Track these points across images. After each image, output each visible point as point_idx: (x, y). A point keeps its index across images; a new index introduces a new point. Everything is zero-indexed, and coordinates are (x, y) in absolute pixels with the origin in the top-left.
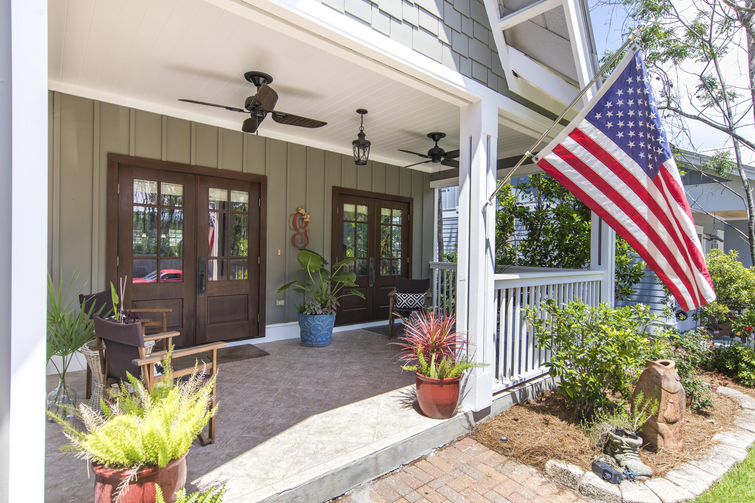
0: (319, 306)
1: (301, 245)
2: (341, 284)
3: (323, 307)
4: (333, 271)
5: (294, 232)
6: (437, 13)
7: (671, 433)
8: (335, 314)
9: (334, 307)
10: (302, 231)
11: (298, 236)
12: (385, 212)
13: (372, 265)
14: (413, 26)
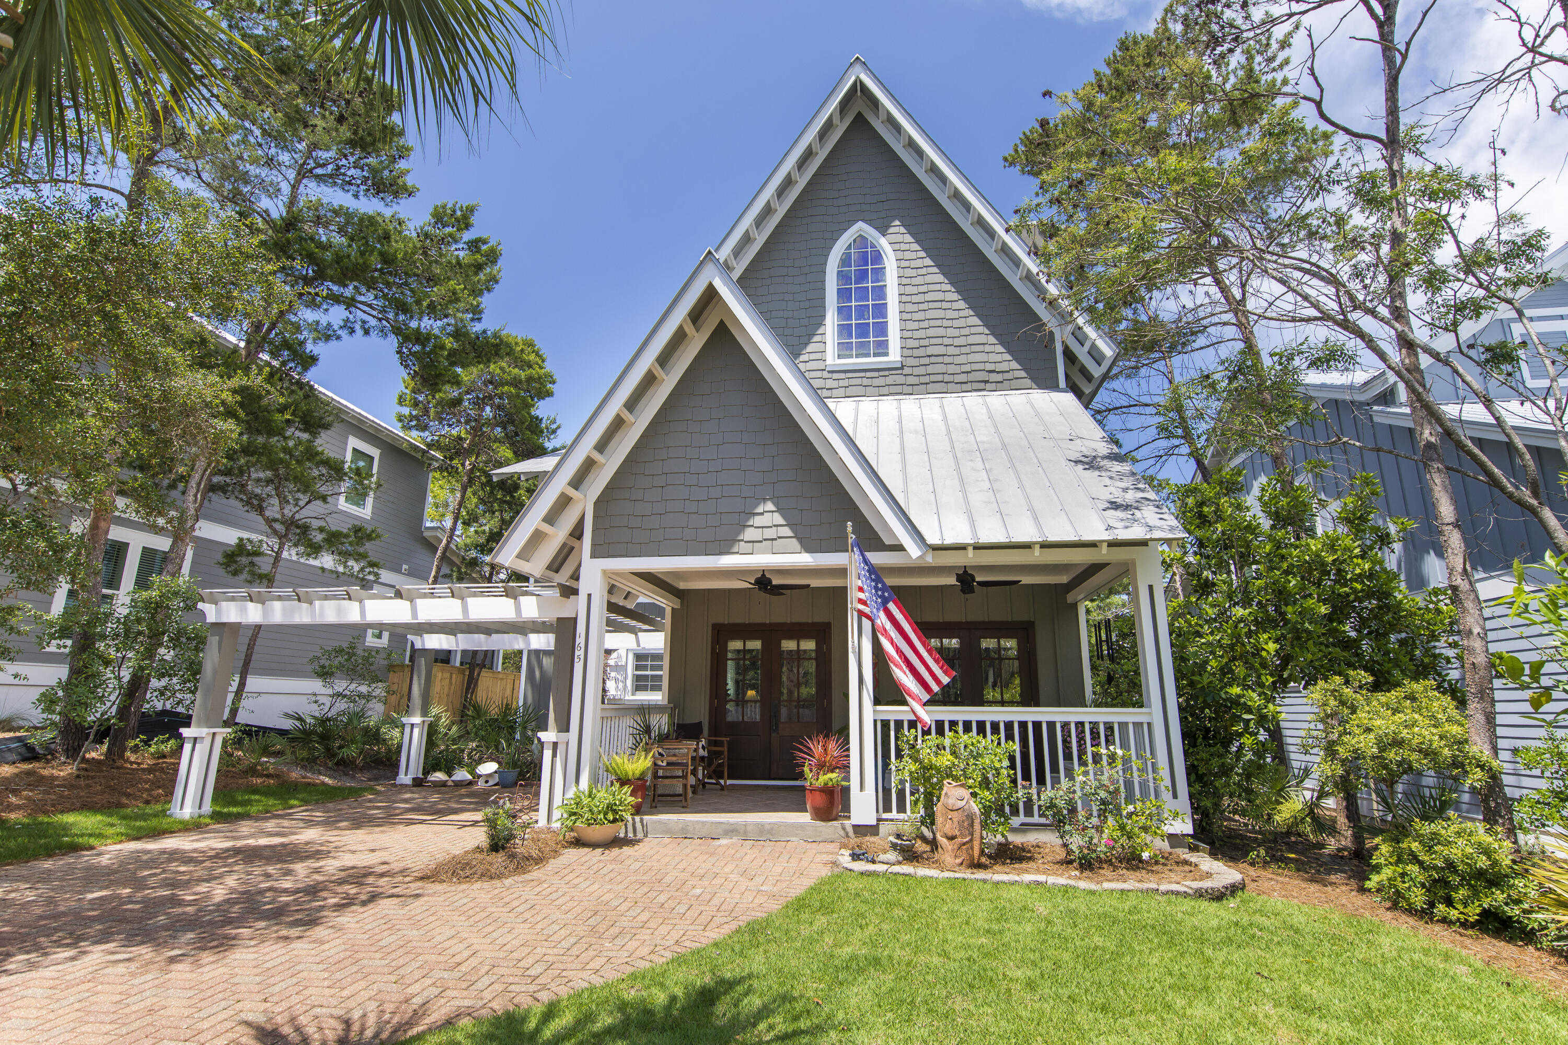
7: (950, 848)
14: (772, 540)
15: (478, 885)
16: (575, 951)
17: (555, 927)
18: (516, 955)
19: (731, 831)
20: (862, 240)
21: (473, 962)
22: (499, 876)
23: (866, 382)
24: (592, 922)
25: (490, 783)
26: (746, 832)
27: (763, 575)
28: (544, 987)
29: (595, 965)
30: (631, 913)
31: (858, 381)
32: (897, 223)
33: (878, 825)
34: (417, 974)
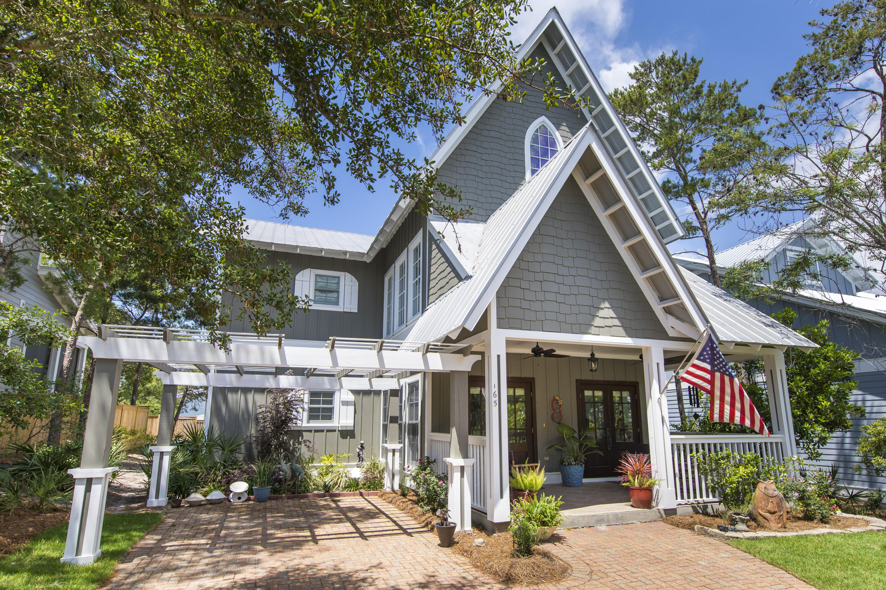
0: (573, 459)
1: (557, 420)
2: (586, 445)
3: (575, 461)
4: (580, 437)
5: (553, 412)
6: (620, 324)
7: (773, 519)
8: (583, 465)
9: (583, 460)
10: (557, 411)
11: (555, 415)
12: (616, 394)
13: (608, 434)
14: (610, 327)
20: (543, 129)
25: (242, 500)
27: (537, 346)
32: (565, 124)
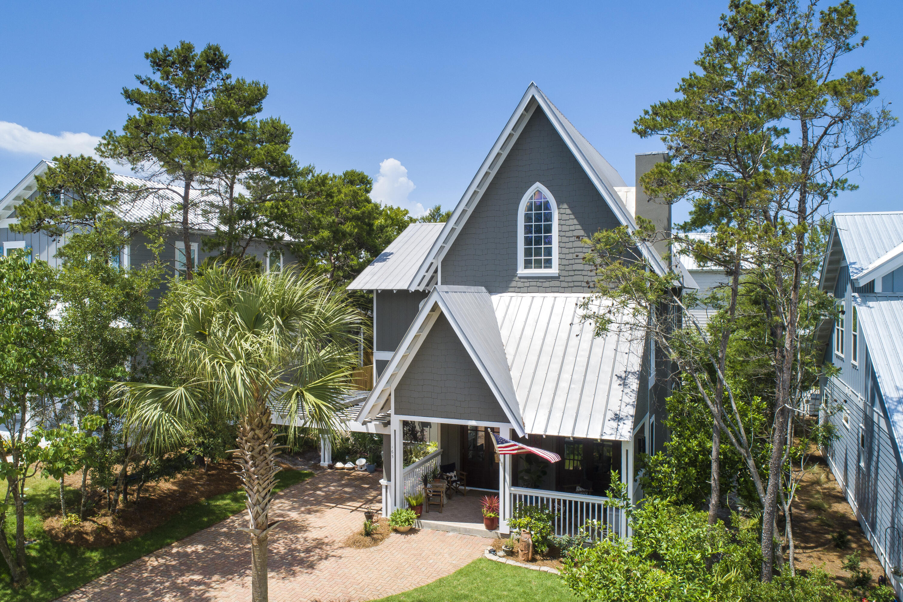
15: (362, 550)
16: (389, 582)
17: (385, 573)
18: (374, 582)
19: (454, 530)
21: (363, 583)
22: (368, 547)
23: (539, 284)
24: (396, 572)
26: (460, 531)
28: (381, 594)
29: (394, 588)
30: (408, 569)
31: (534, 284)
33: (510, 534)
34: (350, 586)
